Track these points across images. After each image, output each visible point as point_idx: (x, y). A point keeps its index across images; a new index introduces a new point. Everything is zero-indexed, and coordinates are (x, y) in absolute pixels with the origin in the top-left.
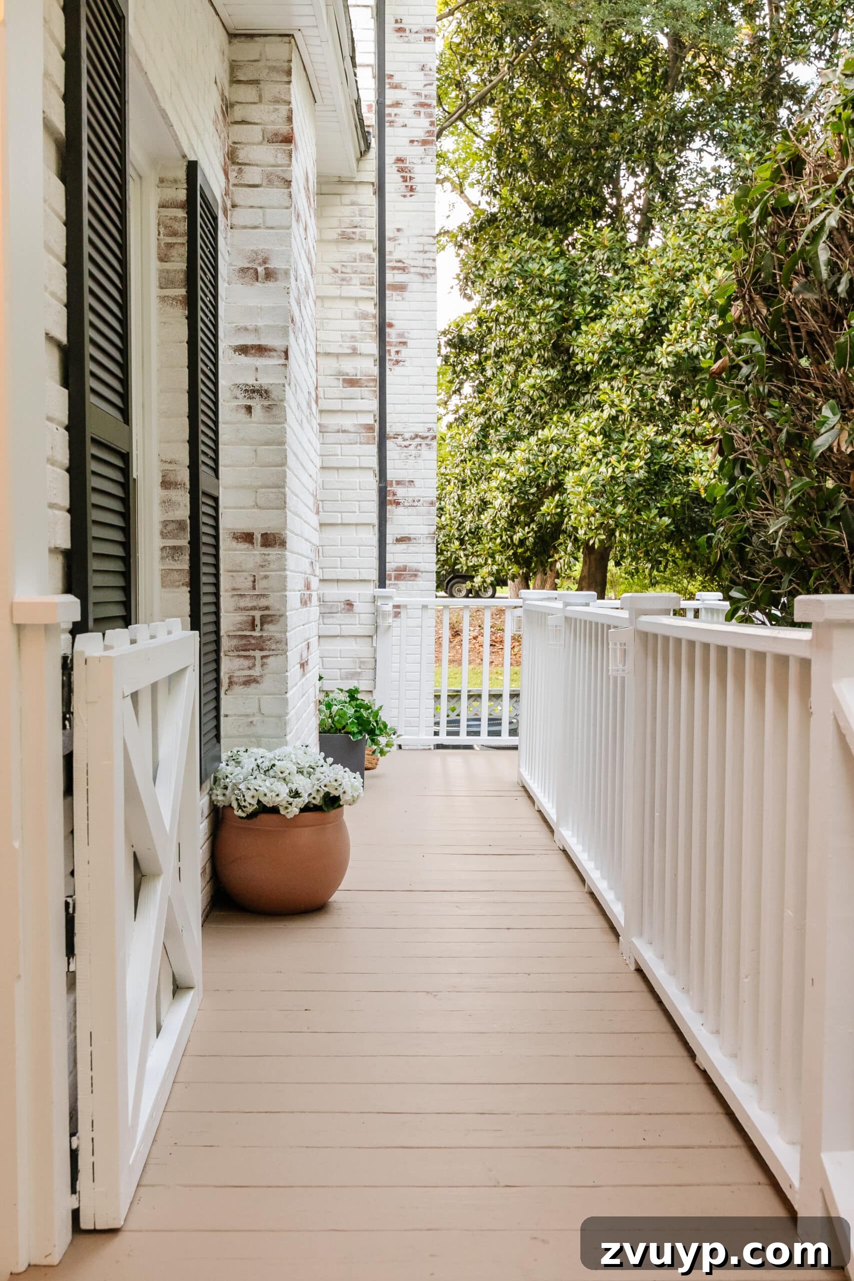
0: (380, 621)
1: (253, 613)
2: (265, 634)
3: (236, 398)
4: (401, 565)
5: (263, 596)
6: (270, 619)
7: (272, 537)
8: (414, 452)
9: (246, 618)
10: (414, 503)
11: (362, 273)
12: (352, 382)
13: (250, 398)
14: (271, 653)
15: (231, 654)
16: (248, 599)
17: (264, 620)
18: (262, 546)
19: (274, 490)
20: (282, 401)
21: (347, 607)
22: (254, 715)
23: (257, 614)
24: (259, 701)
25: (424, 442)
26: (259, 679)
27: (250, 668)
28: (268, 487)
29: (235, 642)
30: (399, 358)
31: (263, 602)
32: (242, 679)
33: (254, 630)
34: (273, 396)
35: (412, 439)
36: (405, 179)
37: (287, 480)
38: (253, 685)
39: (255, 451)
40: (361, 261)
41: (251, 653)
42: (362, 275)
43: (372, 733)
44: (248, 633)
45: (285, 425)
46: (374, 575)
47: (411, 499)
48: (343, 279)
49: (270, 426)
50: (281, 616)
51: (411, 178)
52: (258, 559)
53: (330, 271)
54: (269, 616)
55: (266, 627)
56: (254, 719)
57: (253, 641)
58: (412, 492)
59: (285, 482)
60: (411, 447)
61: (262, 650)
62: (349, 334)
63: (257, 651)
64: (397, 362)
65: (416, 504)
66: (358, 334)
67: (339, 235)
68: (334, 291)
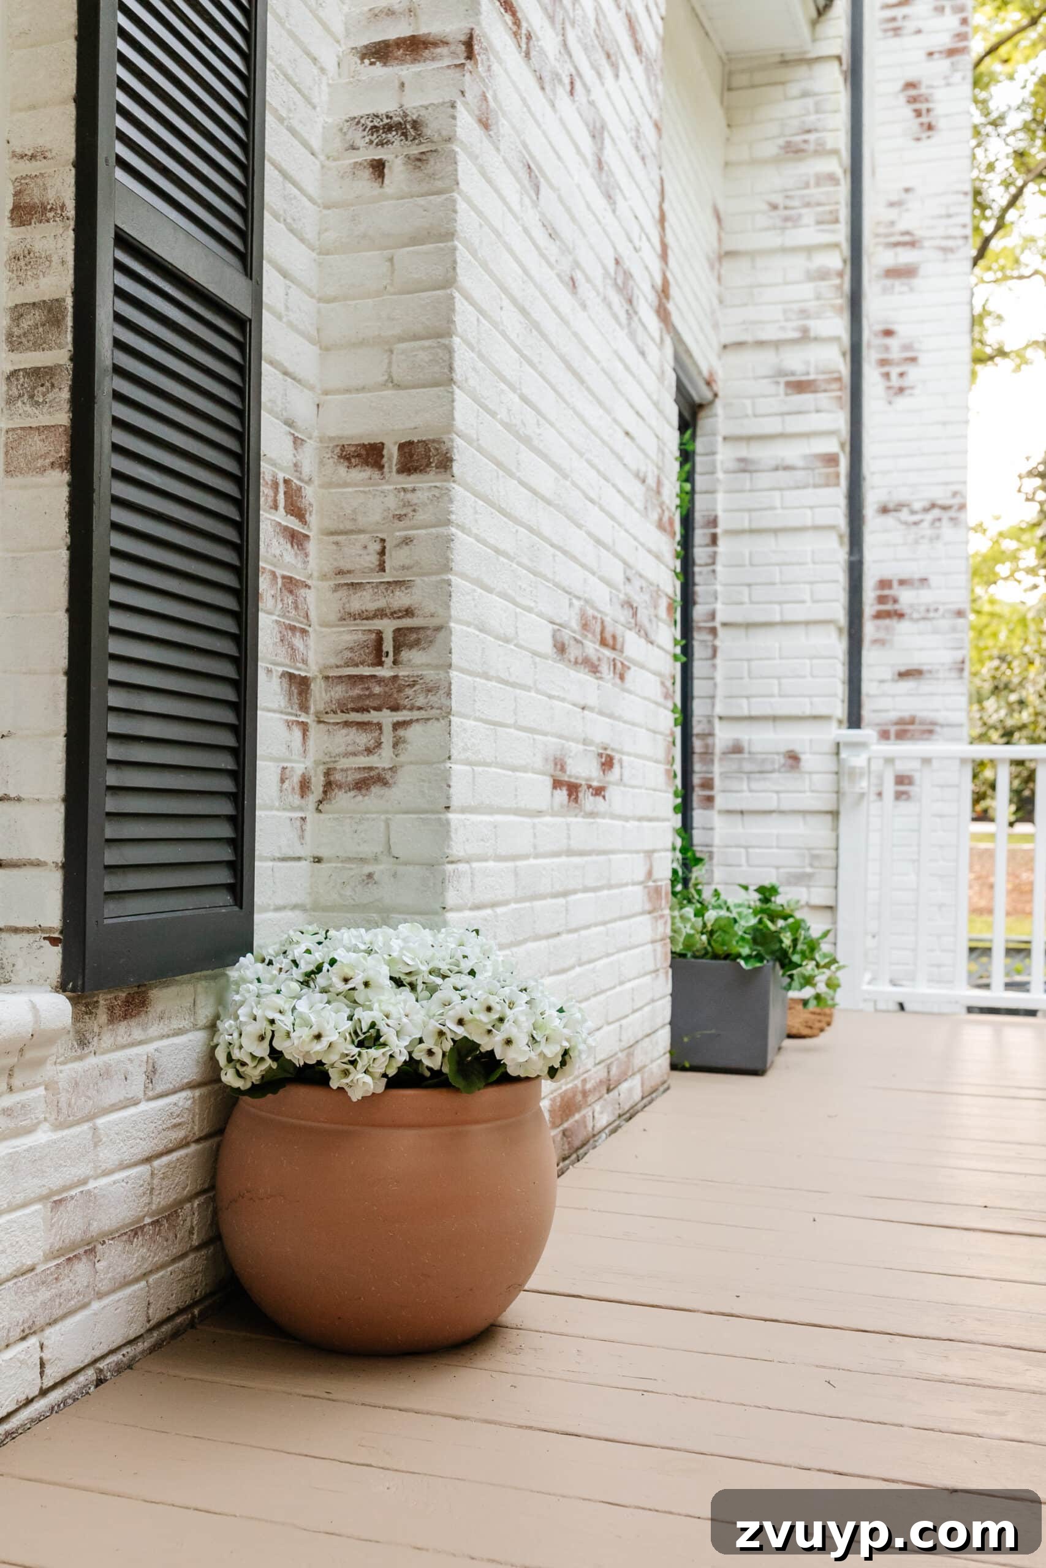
0: (845, 785)
1: (378, 624)
2: (402, 673)
3: (353, 148)
4: (906, 715)
5: (399, 583)
6: (414, 636)
7: (421, 450)
8: (929, 532)
9: (360, 637)
10: (928, 613)
11: (819, 204)
12: (800, 386)
13: (381, 144)
14: (416, 714)
15: (332, 718)
16: (367, 594)
17: (405, 639)
18: (400, 471)
19: (427, 343)
20: (449, 140)
21: (790, 761)
22: (376, 859)
23: (388, 626)
24: (388, 826)
25: (945, 515)
26: (388, 776)
27: (369, 751)
28: (416, 338)
29: (339, 692)
30: (905, 382)
31: (400, 599)
32: (352, 777)
33: (380, 663)
34: (428, 132)
35: (926, 510)
36: (918, 113)
37: (457, 319)
38: (376, 790)
39: (391, 260)
40: (818, 184)
41: (373, 716)
42: (820, 209)
43: (784, 961)
44: (367, 671)
45: (455, 195)
46: (839, 709)
47: (923, 608)
48: (787, 219)
49: (421, 201)
50: (438, 629)
51: (928, 110)
52: (392, 502)
53: (765, 207)
54: (411, 630)
55: (405, 655)
56: (375, 868)
57: (377, 690)
58: (924, 597)
59: (451, 321)
60: (925, 524)
61: (395, 708)
62: (795, 307)
63: (386, 712)
64: (901, 390)
65: (932, 615)
66: (812, 305)
67: (781, 147)
68: (772, 240)
